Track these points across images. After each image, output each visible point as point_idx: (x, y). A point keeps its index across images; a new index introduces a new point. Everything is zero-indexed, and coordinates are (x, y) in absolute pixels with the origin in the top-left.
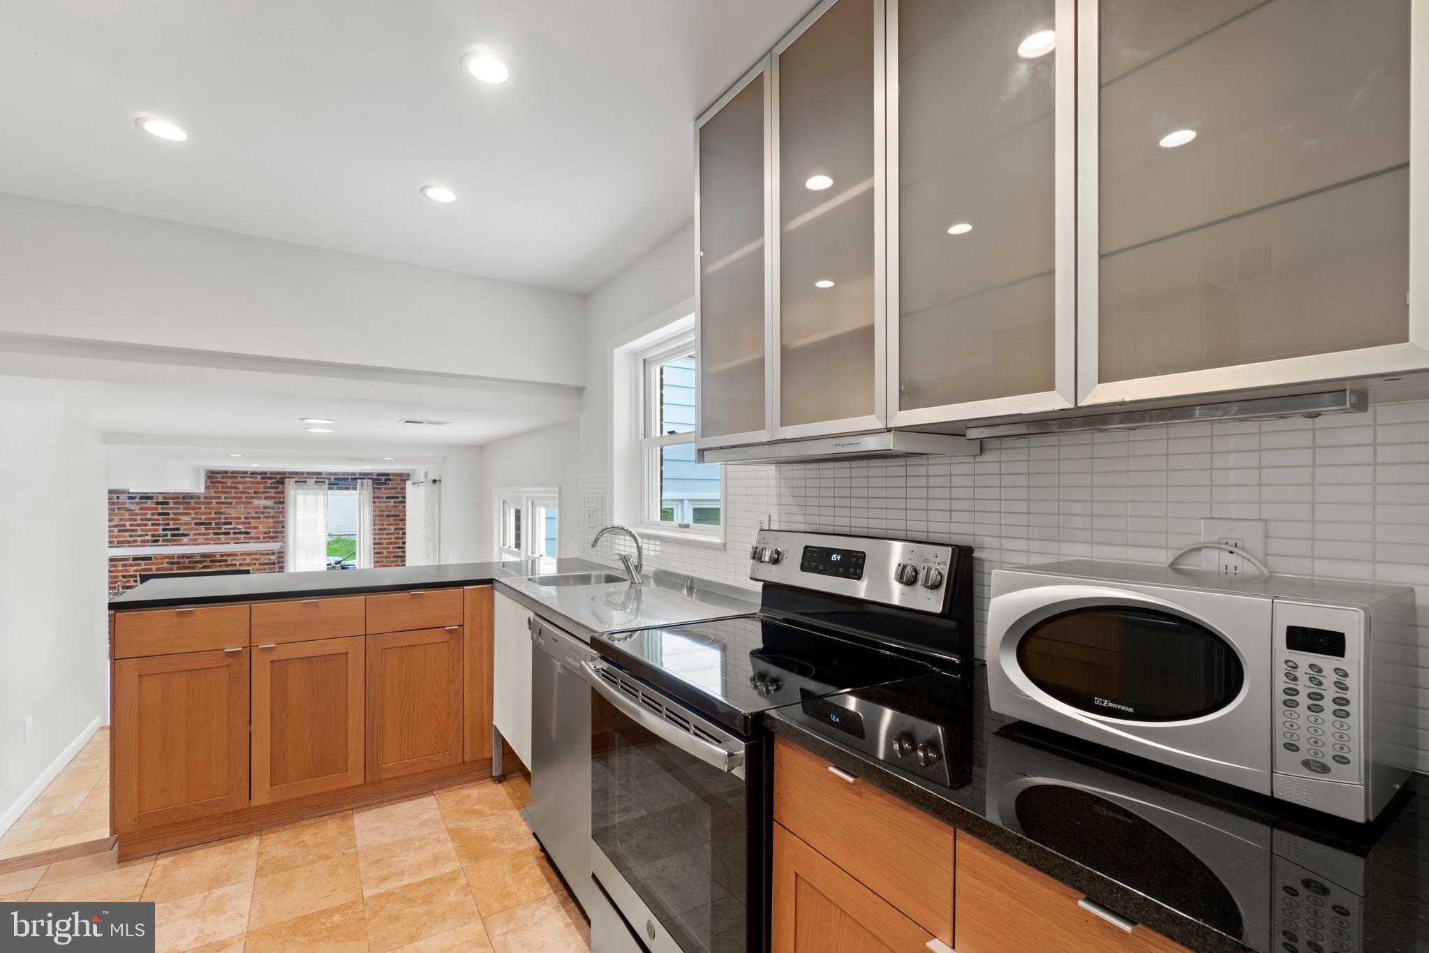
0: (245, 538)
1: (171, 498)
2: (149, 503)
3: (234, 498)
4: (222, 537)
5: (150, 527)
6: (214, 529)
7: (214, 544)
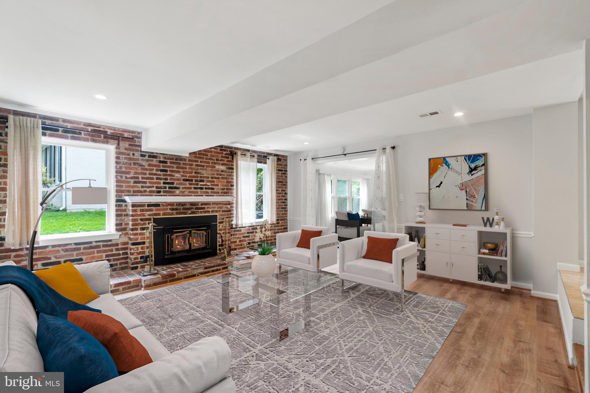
0: (212, 192)
1: (169, 159)
2: (155, 161)
3: (206, 162)
4: (199, 190)
5: (155, 180)
6: (194, 184)
7: (195, 196)
